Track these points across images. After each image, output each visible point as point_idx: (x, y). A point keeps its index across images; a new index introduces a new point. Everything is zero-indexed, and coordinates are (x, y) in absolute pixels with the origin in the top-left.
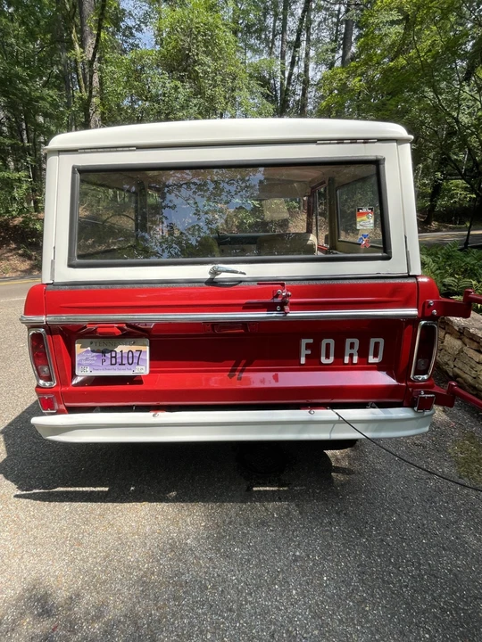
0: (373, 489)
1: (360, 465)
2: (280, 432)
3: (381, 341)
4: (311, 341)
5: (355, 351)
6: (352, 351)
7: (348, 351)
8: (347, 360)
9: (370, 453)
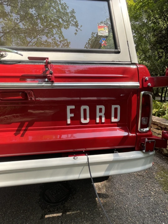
0: (120, 207)
1: (112, 191)
2: (52, 175)
3: (118, 107)
4: (73, 107)
5: (102, 114)
6: (101, 114)
7: (98, 114)
8: (98, 120)
9: (117, 182)
